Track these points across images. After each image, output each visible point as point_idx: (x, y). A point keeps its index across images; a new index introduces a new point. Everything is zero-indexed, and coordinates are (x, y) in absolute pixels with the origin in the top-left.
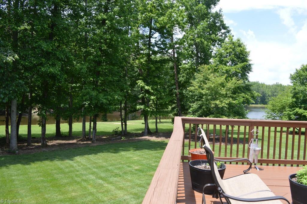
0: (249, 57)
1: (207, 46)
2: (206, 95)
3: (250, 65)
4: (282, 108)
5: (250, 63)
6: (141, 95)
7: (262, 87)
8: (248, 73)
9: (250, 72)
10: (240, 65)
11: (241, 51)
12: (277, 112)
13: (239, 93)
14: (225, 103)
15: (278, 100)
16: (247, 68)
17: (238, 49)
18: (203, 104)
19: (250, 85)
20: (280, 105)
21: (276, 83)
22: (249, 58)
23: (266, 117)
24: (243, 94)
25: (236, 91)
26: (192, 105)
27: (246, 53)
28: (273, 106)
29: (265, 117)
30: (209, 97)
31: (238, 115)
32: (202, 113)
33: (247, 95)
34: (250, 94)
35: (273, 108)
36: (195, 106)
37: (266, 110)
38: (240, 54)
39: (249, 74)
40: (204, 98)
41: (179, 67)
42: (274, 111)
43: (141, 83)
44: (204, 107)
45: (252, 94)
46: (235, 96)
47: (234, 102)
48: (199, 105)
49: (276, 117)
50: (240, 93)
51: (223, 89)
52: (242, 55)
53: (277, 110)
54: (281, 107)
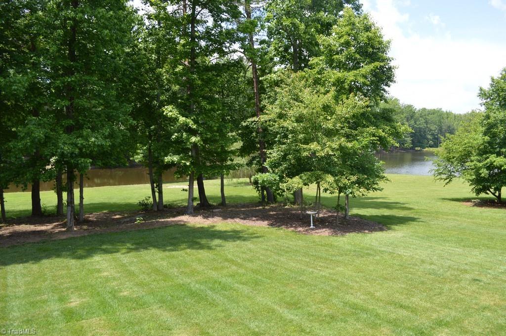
0: (388, 52)
1: (304, 33)
2: (293, 132)
3: (390, 68)
4: (465, 155)
5: (392, 64)
6: (176, 134)
7: (447, 118)
8: (387, 85)
9: (391, 83)
10: (366, 68)
11: (369, 39)
12: (455, 163)
13: (364, 126)
14: (330, 147)
15: (458, 140)
16: (383, 76)
17: (363, 37)
18: (290, 149)
19: (391, 111)
20: (461, 149)
21: (471, 111)
22: (389, 54)
23: (436, 172)
24: (372, 129)
25: (358, 121)
26: (270, 153)
27: (380, 43)
28: (449, 151)
29: (434, 171)
30: (301, 136)
31: (359, 172)
32: (289, 168)
33: (381, 131)
34: (388, 128)
35: (448, 154)
36: (275, 154)
37: (435, 159)
38: (367, 45)
39: (389, 86)
40: (290, 139)
41: (260, 79)
42: (449, 161)
43: (171, 111)
44: (290, 156)
45: (395, 128)
46: (354, 132)
47: (349, 145)
48: (282, 153)
49: (454, 172)
50: (368, 127)
51: (329, 118)
52: (373, 48)
53: (455, 159)
54: (463, 154)
